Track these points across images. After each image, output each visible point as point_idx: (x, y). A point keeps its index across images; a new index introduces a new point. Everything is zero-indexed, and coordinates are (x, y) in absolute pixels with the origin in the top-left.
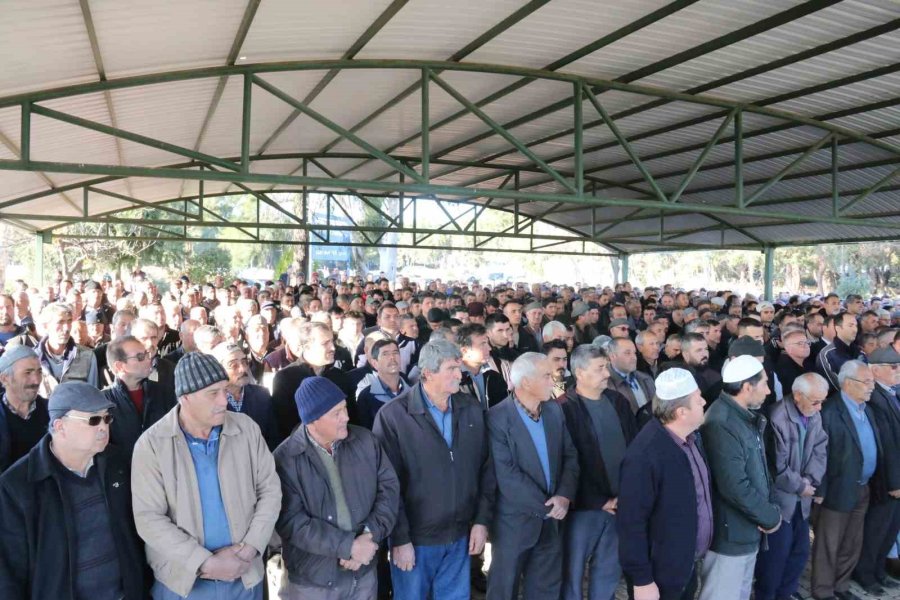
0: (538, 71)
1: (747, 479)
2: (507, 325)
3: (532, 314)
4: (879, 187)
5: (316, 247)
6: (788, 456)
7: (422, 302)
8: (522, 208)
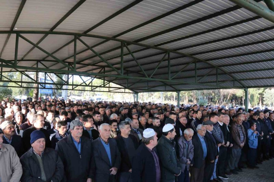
0: (110, 38)
1: (170, 160)
2: (100, 115)
3: (108, 111)
4: (208, 74)
5: (41, 89)
6: (183, 153)
7: (74, 107)
8: (106, 78)
